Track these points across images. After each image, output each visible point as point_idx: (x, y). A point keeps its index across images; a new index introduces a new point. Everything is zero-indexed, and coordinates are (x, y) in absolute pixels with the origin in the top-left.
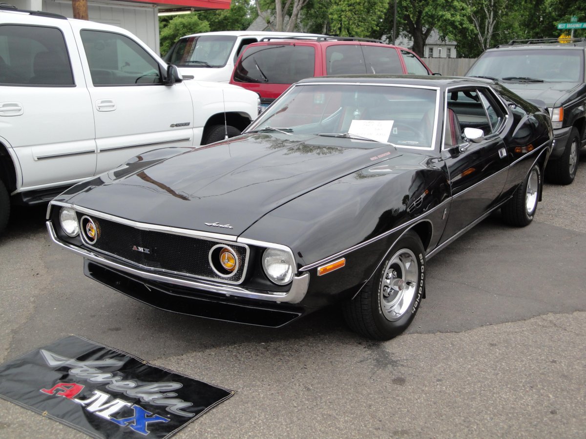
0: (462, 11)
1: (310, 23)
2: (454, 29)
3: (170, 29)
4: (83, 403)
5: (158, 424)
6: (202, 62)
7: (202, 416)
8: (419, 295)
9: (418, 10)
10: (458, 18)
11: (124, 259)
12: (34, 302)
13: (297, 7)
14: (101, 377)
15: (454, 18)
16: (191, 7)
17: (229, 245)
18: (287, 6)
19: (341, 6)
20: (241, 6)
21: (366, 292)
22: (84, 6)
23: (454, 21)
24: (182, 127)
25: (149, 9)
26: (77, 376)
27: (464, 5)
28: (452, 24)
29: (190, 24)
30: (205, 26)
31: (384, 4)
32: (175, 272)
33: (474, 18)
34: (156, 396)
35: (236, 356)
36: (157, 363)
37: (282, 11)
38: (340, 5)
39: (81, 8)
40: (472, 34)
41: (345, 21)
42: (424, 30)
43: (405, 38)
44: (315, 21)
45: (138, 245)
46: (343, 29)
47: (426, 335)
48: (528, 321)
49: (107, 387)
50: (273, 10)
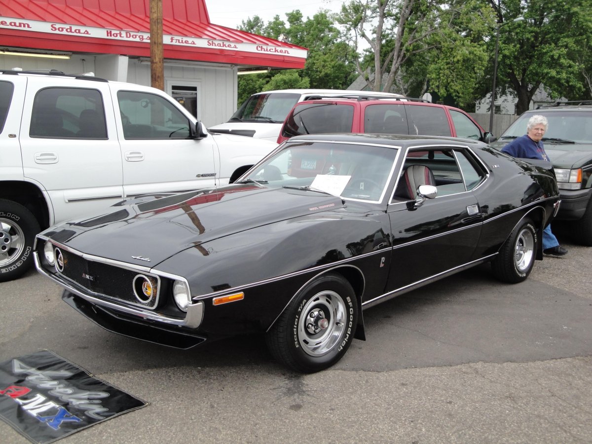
0: (570, 69)
1: (411, 80)
2: (560, 87)
3: (271, 85)
4: (21, 402)
5: (71, 423)
6: (266, 118)
7: (110, 419)
8: (348, 335)
9: (521, 68)
10: (564, 75)
11: (80, 285)
12: (33, 322)
13: (395, 65)
14: (48, 384)
15: (559, 76)
16: (268, 67)
17: (146, 275)
18: (386, 64)
19: (440, 65)
20: (342, 64)
21: (282, 327)
22: (160, 67)
23: (560, 79)
24: (208, 177)
25: (228, 68)
26: (30, 382)
27: (571, 62)
28: (558, 81)
29: (290, 80)
30: (305, 83)
31: (484, 62)
32: (111, 297)
33: (587, 75)
34: (83, 402)
35: (170, 376)
36: (100, 377)
37: (381, 68)
38: (439, 63)
39: (158, 69)
40: (579, 91)
41: (443, 80)
42: (530, 86)
43: (511, 95)
44: (416, 79)
45: (86, 274)
46: (441, 87)
47: (349, 372)
48: (454, 367)
49: (49, 392)
50: (372, 67)
